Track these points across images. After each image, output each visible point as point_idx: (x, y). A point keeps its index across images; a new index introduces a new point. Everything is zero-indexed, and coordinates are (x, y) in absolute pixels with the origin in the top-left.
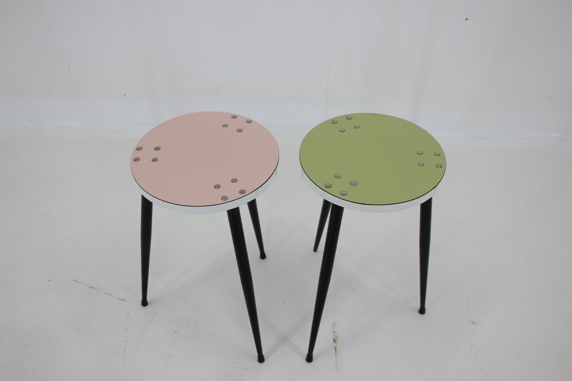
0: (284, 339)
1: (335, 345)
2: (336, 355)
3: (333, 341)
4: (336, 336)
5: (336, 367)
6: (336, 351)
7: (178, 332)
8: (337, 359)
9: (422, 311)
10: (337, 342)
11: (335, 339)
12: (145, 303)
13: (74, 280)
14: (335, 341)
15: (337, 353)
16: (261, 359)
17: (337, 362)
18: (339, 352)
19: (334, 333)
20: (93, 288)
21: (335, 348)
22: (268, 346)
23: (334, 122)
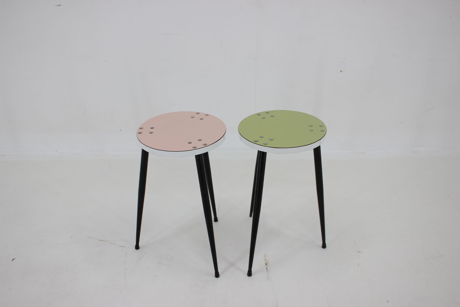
0: (232, 265)
1: (266, 266)
2: (267, 272)
3: (265, 264)
4: (267, 262)
5: (268, 278)
6: (267, 270)
7: (161, 263)
8: (268, 274)
9: (324, 246)
10: (268, 265)
11: (266, 263)
12: (137, 247)
13: (89, 237)
14: (266, 264)
15: (268, 271)
16: (217, 275)
17: (268, 276)
18: (269, 271)
19: (266, 260)
20: (101, 240)
21: (267, 268)
22: (222, 269)
23: (258, 115)
